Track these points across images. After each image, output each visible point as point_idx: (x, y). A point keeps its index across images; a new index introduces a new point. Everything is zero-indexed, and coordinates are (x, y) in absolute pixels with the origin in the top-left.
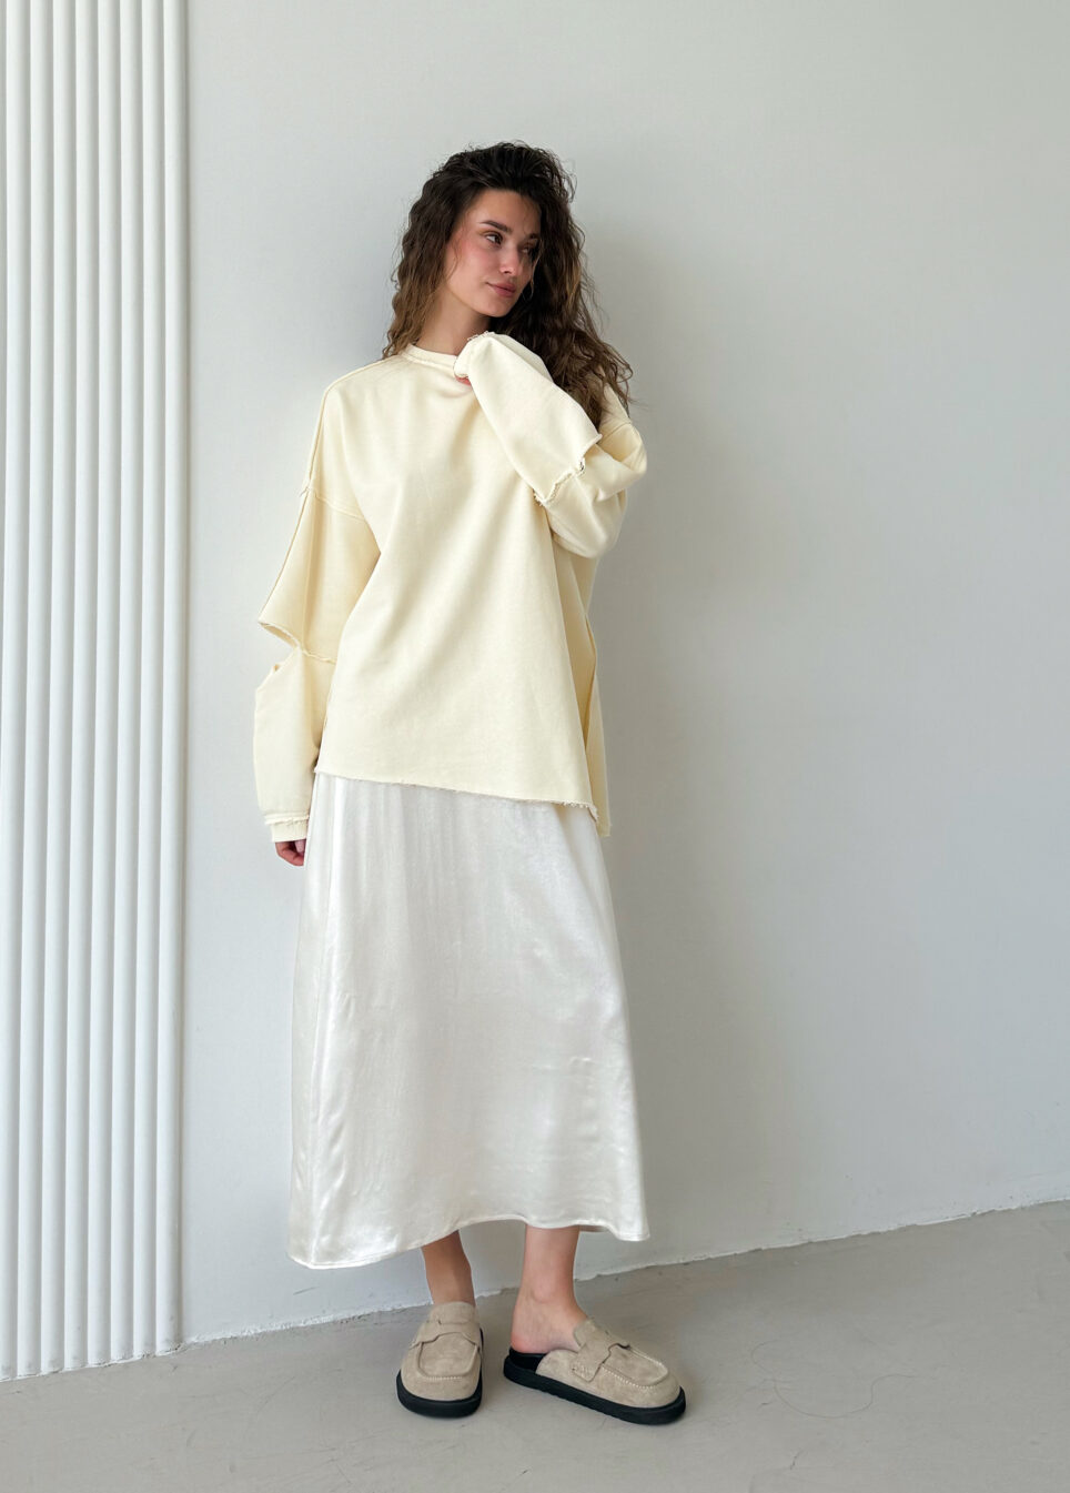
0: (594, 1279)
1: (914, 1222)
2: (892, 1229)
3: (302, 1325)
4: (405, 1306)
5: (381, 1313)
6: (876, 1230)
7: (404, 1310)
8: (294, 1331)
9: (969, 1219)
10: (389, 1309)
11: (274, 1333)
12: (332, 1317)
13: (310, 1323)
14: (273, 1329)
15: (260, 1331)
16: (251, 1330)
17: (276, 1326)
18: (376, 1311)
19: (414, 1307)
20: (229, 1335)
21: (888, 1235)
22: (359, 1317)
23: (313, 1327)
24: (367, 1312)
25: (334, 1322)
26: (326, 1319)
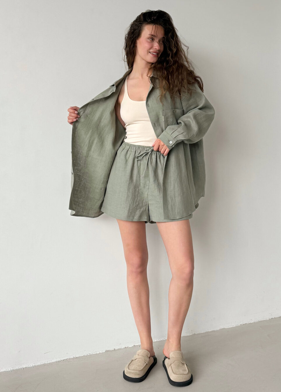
0: (132, 347)
1: (224, 327)
2: (218, 329)
3: (46, 363)
4: (77, 356)
5: (70, 359)
6: (214, 330)
7: (77, 358)
8: (44, 365)
9: (239, 326)
10: (72, 357)
11: (38, 366)
12: (55, 360)
13: (49, 362)
14: (38, 364)
15: (34, 365)
16: (31, 365)
17: (39, 364)
18: (68, 358)
19: (80, 357)
20: (24, 367)
21: (217, 331)
22: (64, 360)
23: (50, 363)
24: (66, 359)
25: (56, 362)
26: (53, 361)
